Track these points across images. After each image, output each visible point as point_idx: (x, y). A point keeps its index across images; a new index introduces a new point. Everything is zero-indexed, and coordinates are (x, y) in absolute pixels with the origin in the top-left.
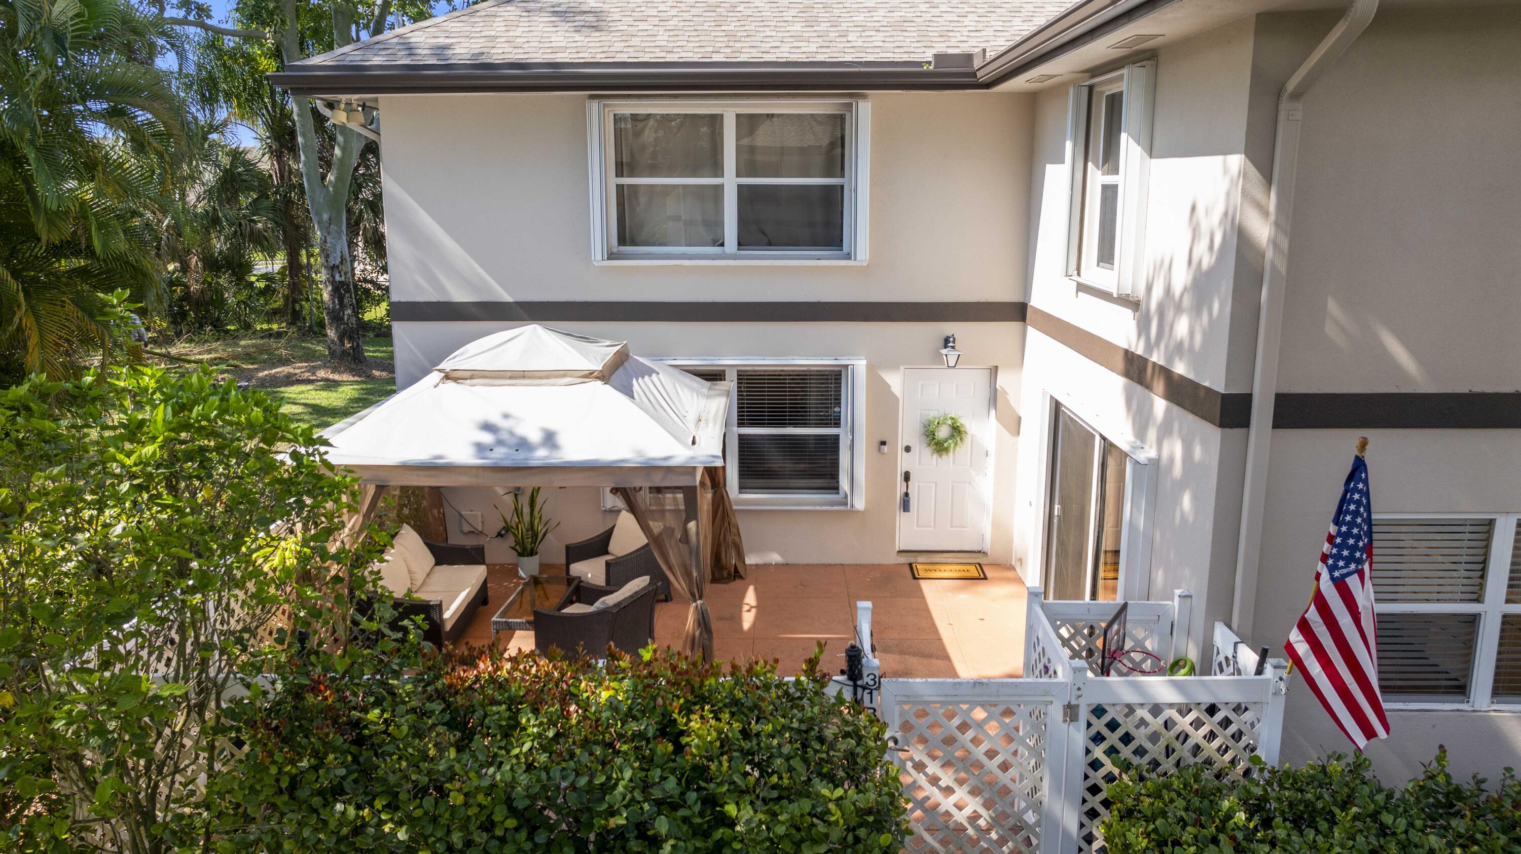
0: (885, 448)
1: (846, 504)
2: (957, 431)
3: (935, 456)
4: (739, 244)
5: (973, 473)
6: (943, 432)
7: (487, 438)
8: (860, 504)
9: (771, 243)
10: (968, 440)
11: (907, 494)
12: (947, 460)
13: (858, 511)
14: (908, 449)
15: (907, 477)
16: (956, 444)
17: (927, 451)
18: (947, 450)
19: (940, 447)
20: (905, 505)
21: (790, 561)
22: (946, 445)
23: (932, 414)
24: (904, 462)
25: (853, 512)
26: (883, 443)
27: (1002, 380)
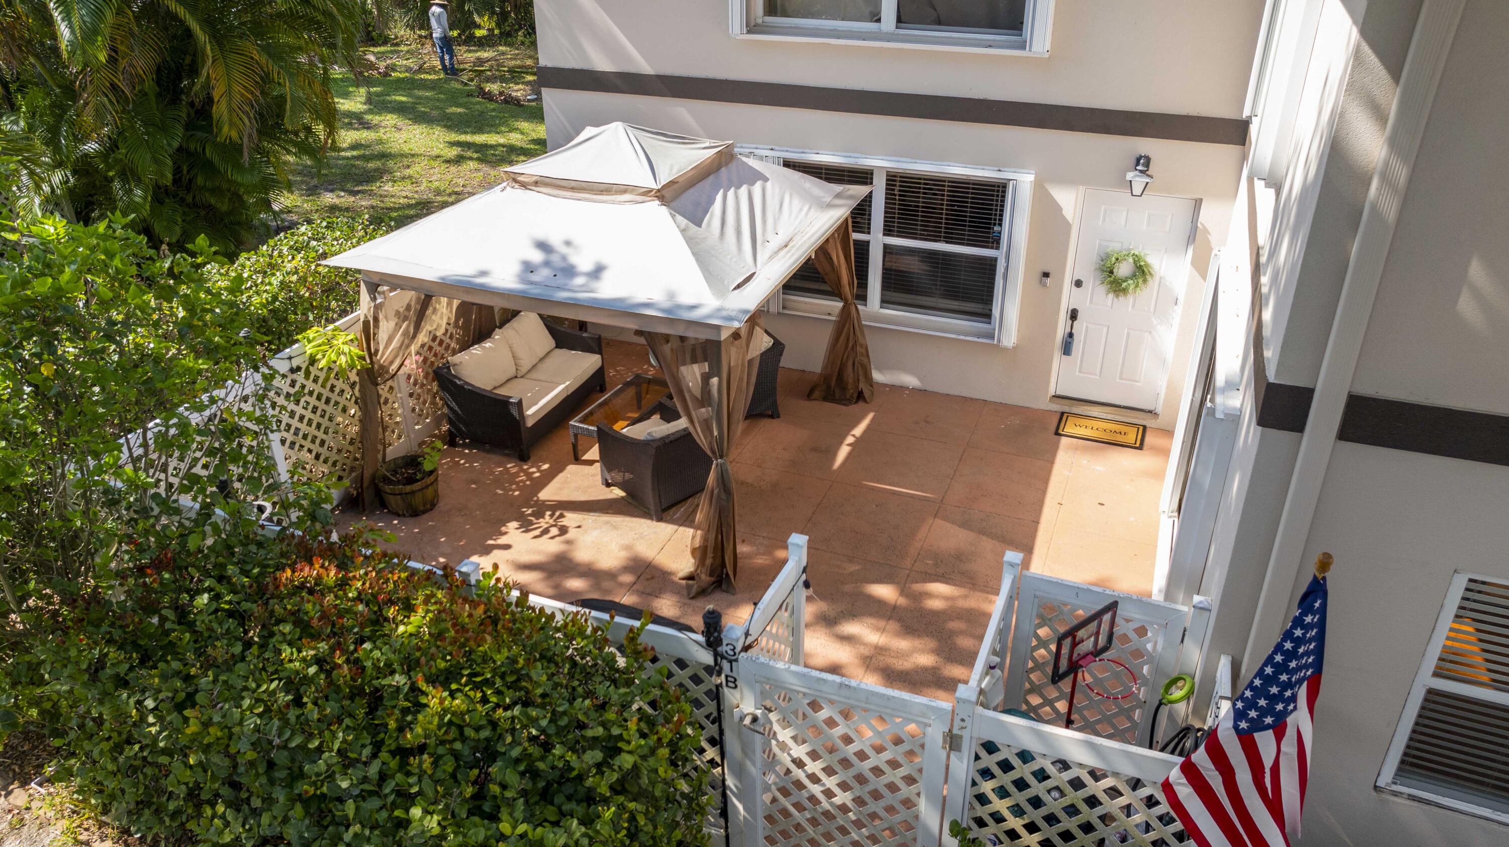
0: (1048, 281)
1: (993, 338)
2: (1141, 271)
3: (1111, 296)
4: (899, 20)
5: (1155, 322)
6: (1124, 270)
7: (537, 257)
8: (1010, 337)
9: (939, 22)
10: (1153, 284)
11: (1071, 335)
12: (1125, 304)
13: (1006, 349)
14: (1078, 284)
15: (1074, 315)
16: (1137, 286)
17: (1102, 290)
18: (1125, 291)
19: (1117, 286)
20: (1067, 349)
21: (929, 388)
22: (1124, 285)
23: (1114, 246)
24: (1069, 297)
25: (998, 348)
26: (1046, 275)
27: (1206, 215)
